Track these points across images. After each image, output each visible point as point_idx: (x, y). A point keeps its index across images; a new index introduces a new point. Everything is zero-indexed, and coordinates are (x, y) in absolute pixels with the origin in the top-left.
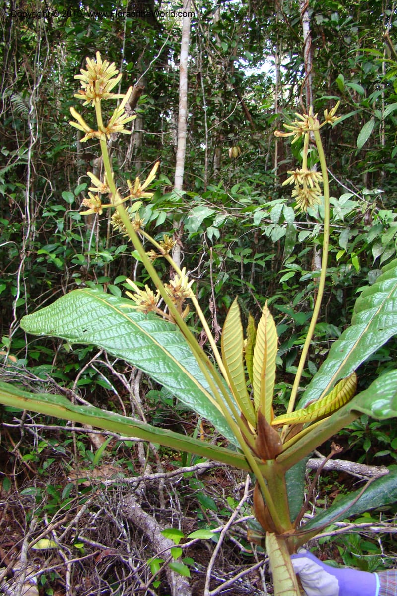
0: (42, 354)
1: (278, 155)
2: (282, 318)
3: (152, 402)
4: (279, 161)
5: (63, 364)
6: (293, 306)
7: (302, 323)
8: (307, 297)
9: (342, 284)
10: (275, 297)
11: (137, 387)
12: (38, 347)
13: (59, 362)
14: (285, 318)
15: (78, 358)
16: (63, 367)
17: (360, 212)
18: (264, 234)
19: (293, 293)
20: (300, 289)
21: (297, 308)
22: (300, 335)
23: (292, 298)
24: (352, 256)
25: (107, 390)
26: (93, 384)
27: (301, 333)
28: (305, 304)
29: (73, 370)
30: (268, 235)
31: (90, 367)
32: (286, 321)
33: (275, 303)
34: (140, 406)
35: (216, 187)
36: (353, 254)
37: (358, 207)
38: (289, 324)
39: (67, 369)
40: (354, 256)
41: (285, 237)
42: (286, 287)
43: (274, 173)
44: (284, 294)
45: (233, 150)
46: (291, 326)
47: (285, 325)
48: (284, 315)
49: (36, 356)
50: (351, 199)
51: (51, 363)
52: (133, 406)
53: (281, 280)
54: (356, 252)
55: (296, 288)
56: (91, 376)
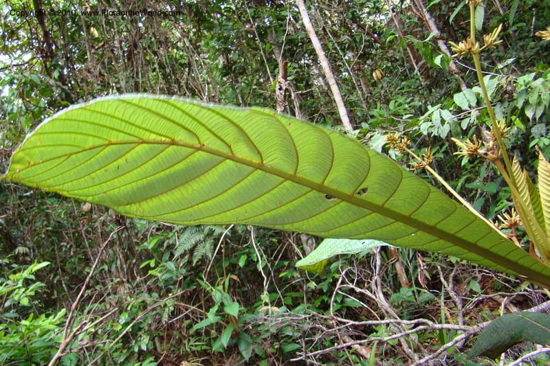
0: (292, 298)
1: (414, 59)
2: (476, 194)
3: (396, 304)
4: (417, 63)
5: (313, 300)
6: (482, 179)
7: (495, 191)
8: (491, 167)
9: (516, 145)
10: (464, 178)
11: (381, 295)
12: (288, 294)
13: (309, 300)
14: (479, 192)
15: (323, 291)
16: (314, 303)
17: (502, 87)
18: (433, 135)
19: (477, 168)
20: (481, 162)
21: (485, 180)
22: (498, 202)
23: (477, 174)
24: (513, 120)
25: (356, 308)
26: (343, 307)
27: (498, 199)
28: (491, 174)
29: (323, 301)
30: (436, 135)
31: (337, 293)
32: (481, 194)
33: (466, 182)
34: (390, 310)
35: (376, 110)
36: (513, 118)
37: (499, 84)
38: (485, 196)
39: (318, 303)
40: (515, 119)
41: (450, 131)
42: (469, 167)
43: (417, 74)
44: (470, 172)
45: (376, 74)
46: (487, 197)
47: (481, 198)
48: (477, 190)
49: (290, 302)
50: (491, 78)
51: (303, 302)
52: (384, 312)
53: (463, 164)
54: (515, 115)
55: (478, 163)
56: (339, 301)
